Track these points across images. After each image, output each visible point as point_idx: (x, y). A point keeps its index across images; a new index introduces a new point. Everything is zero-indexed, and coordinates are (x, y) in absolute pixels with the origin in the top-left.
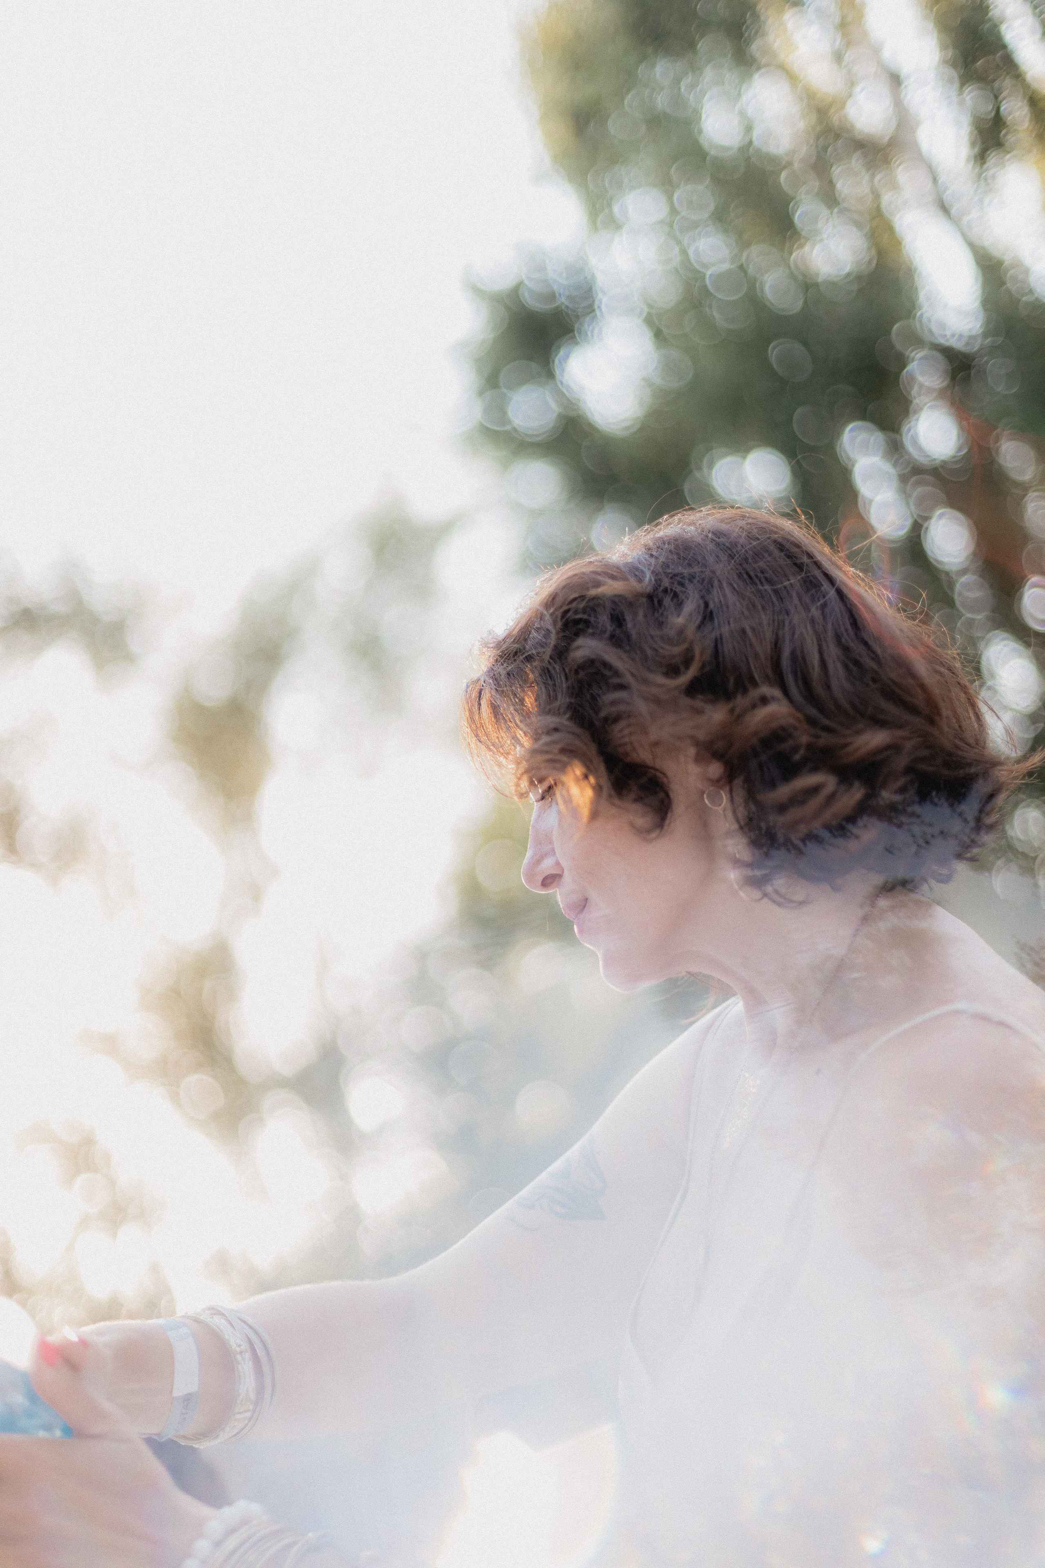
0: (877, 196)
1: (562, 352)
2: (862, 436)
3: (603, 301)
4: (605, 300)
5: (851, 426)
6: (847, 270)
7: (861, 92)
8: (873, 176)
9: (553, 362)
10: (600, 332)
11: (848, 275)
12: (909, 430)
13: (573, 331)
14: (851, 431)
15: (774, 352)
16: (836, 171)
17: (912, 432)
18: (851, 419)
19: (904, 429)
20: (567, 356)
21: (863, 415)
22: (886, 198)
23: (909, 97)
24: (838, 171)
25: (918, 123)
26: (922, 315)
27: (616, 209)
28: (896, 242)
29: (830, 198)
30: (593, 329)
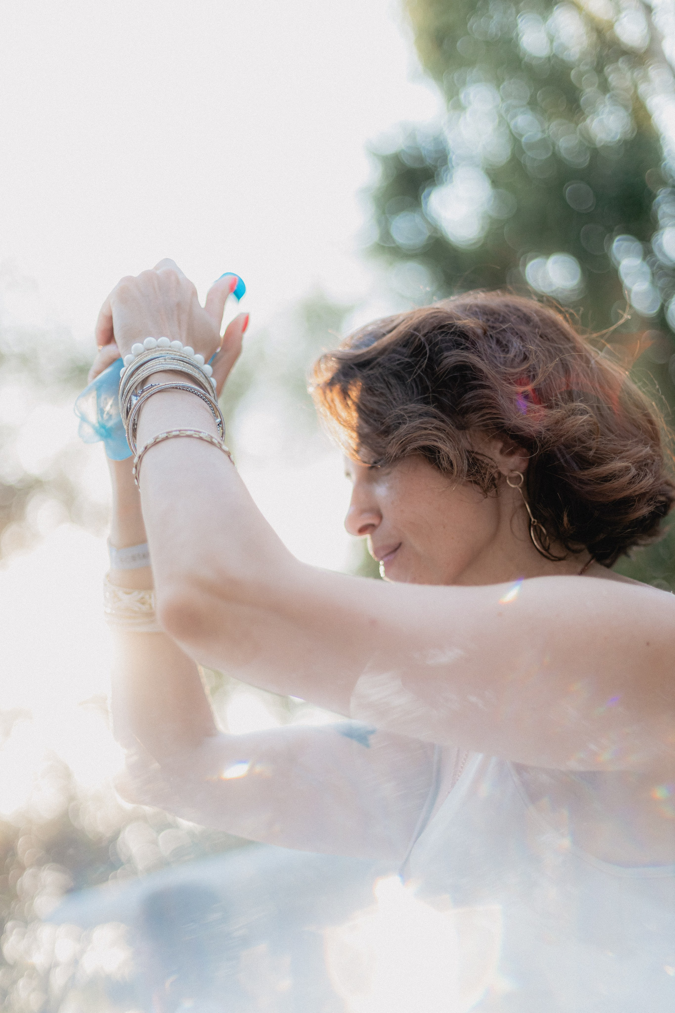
0: (636, 86)
1: (426, 191)
2: (625, 244)
3: (453, 157)
4: (454, 157)
5: (617, 238)
6: (618, 137)
7: (625, 16)
8: (632, 73)
9: (420, 198)
10: (451, 177)
11: (619, 141)
12: (657, 241)
13: (434, 177)
14: (618, 241)
15: (568, 190)
16: (608, 69)
17: (658, 242)
18: (618, 234)
19: (654, 239)
20: (429, 194)
21: (627, 231)
22: (642, 88)
23: (657, 20)
24: (609, 70)
25: (663, 37)
26: (666, 164)
27: (462, 96)
28: (648, 116)
29: (605, 87)
30: (447, 175)
